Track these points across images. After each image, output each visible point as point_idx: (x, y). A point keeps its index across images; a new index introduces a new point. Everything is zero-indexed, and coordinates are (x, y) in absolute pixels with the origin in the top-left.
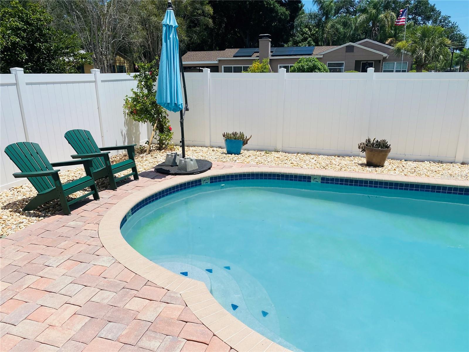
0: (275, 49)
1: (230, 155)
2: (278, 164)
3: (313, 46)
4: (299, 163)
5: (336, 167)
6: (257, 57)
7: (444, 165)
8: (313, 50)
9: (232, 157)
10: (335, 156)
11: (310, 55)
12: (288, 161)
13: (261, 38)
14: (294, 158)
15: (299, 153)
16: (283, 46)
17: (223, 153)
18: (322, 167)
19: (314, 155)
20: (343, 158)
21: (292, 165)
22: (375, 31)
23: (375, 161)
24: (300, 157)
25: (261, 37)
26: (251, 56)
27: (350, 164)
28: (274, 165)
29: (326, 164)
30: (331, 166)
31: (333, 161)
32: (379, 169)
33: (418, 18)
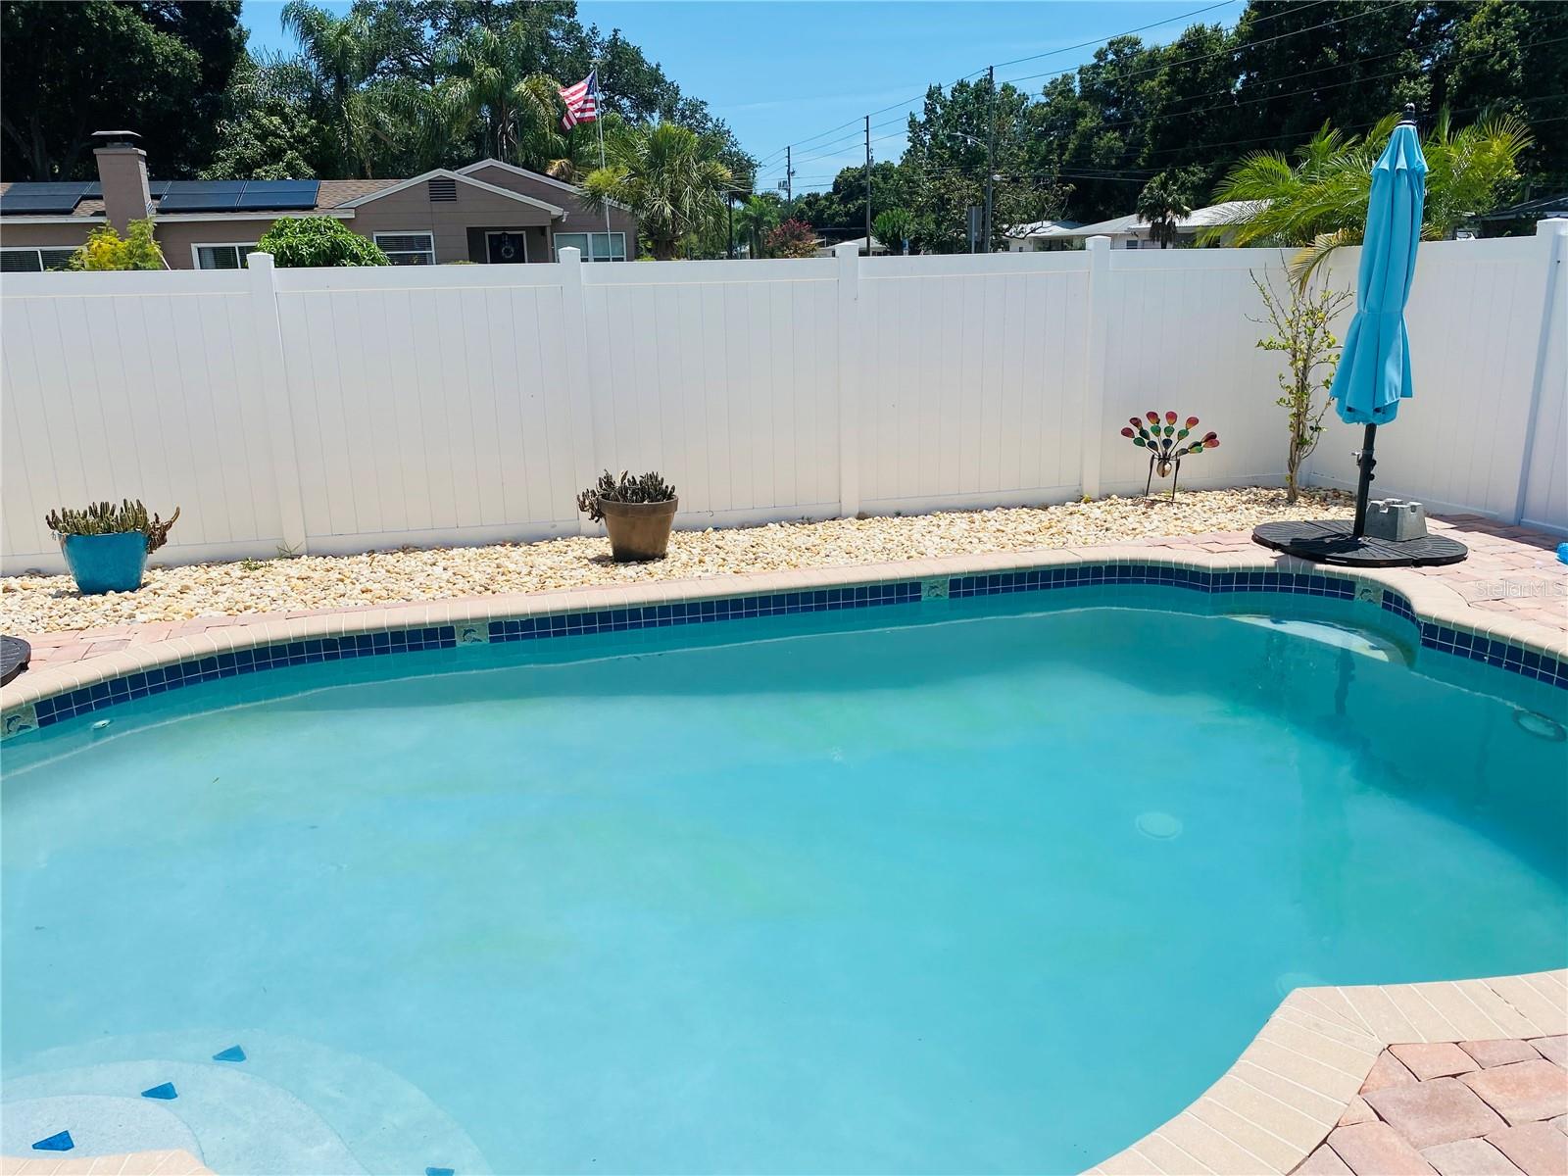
0: (166, 187)
1: (96, 598)
2: (316, 600)
3: (309, 178)
4: (390, 586)
5: (522, 580)
6: (97, 214)
7: (819, 526)
8: (314, 193)
9: (108, 606)
10: (503, 545)
11: (310, 208)
12: (350, 586)
13: (104, 146)
14: (366, 571)
15: (373, 552)
16: (191, 177)
17: (60, 595)
18: (478, 588)
19: (431, 552)
20: (533, 548)
21: (368, 596)
22: (507, 134)
23: (638, 542)
24: (382, 563)
25: (103, 142)
26: (69, 212)
27: (563, 564)
28: (300, 607)
29: (488, 576)
30: (508, 581)
31: (502, 561)
32: (656, 567)
33: (622, 102)
